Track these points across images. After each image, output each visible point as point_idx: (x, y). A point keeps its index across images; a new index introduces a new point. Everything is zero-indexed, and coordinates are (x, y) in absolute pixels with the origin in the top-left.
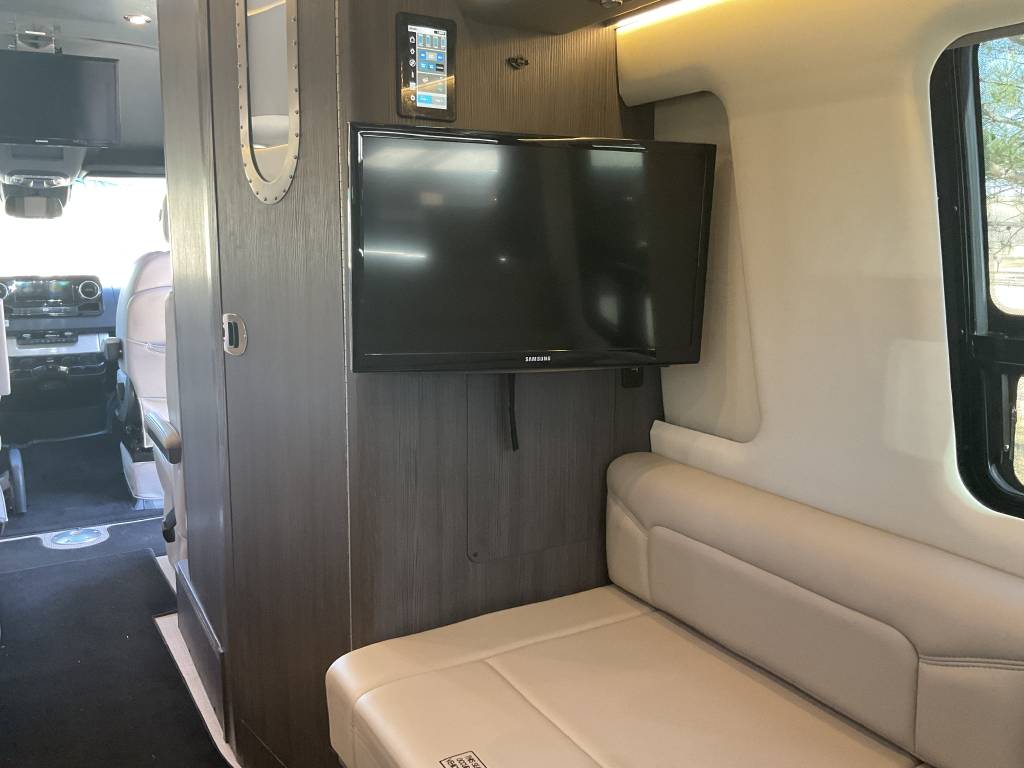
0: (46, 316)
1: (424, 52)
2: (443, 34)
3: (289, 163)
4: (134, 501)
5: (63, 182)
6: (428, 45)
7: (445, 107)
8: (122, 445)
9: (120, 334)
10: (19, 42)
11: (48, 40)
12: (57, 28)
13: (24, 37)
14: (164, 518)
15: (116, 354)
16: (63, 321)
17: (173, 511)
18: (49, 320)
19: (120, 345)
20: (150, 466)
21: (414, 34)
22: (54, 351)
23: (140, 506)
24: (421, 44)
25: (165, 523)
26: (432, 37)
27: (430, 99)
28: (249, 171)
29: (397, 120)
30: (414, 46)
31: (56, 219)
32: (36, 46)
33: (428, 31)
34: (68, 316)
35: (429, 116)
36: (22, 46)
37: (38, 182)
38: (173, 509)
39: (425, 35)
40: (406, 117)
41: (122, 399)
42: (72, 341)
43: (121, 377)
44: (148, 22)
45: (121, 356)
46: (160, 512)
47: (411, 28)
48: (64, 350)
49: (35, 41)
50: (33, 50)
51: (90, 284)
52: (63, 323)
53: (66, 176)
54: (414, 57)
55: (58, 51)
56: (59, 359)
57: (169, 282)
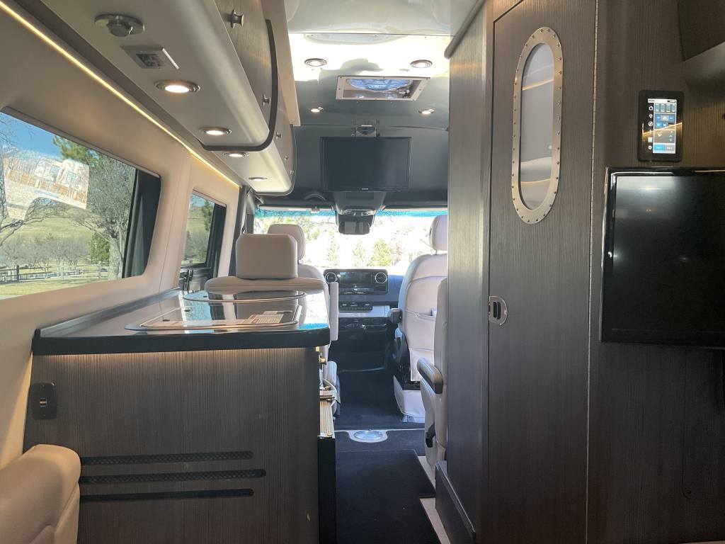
0: (354, 293)
1: (659, 115)
2: (674, 102)
3: (550, 197)
4: (402, 416)
5: (372, 213)
6: (663, 111)
7: (674, 152)
8: (395, 378)
9: (400, 306)
10: (357, 132)
11: (373, 129)
12: (378, 122)
13: (360, 129)
14: (426, 430)
15: (398, 319)
16: (365, 296)
17: (433, 426)
18: (357, 296)
19: (400, 313)
20: (417, 395)
21: (652, 104)
22: (359, 315)
23: (405, 420)
24: (657, 110)
25: (427, 433)
26: (665, 105)
27: (664, 148)
28: (517, 203)
29: (637, 164)
30: (652, 112)
31: (366, 235)
32: (365, 133)
33: (663, 101)
34: (367, 293)
35: (662, 159)
36: (359, 134)
37: (357, 213)
38: (434, 424)
39: (660, 105)
40: (644, 161)
41: (399, 348)
42: (369, 309)
43: (398, 333)
44: (432, 113)
45: (400, 320)
46: (422, 425)
47: (650, 101)
48: (364, 315)
49: (365, 131)
50: (363, 135)
51: (382, 274)
52: (365, 298)
53: (373, 209)
54: (652, 120)
55: (378, 135)
56: (361, 320)
57: (445, 274)
